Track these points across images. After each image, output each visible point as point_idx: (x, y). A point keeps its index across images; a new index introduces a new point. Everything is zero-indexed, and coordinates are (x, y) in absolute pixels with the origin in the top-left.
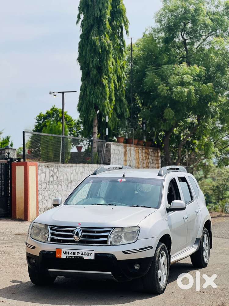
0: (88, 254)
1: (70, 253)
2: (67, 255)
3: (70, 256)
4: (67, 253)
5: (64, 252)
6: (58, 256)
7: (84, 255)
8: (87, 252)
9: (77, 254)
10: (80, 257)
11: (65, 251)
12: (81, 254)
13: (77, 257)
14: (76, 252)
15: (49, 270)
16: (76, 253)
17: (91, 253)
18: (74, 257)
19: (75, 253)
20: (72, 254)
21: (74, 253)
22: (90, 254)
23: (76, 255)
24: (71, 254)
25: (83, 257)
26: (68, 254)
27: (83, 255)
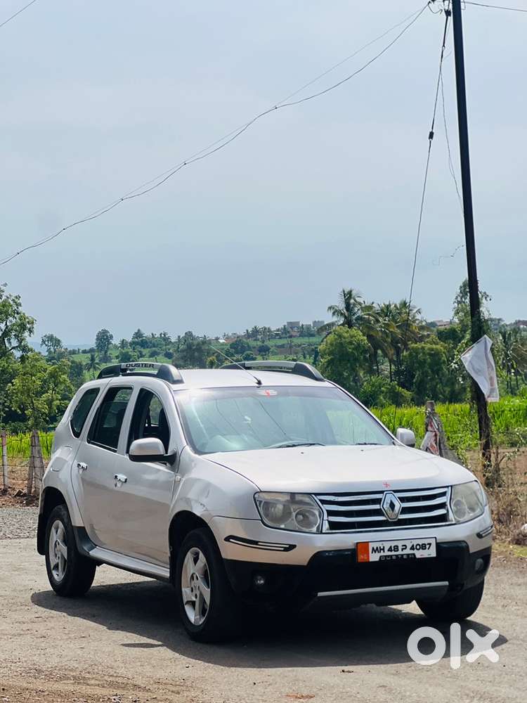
0: (423, 547)
1: (386, 550)
2: (382, 553)
3: (388, 556)
4: (381, 549)
5: (373, 548)
6: (361, 558)
7: (417, 549)
8: (421, 542)
9: (402, 549)
10: (408, 555)
11: (375, 545)
12: (411, 549)
13: (402, 555)
14: (400, 544)
15: (320, 594)
16: (400, 548)
17: (430, 544)
18: (397, 556)
19: (398, 548)
20: (391, 551)
21: (396, 548)
22: (427, 546)
23: (400, 552)
24: (389, 550)
25: (414, 554)
26: (382, 551)
27: (413, 549)
